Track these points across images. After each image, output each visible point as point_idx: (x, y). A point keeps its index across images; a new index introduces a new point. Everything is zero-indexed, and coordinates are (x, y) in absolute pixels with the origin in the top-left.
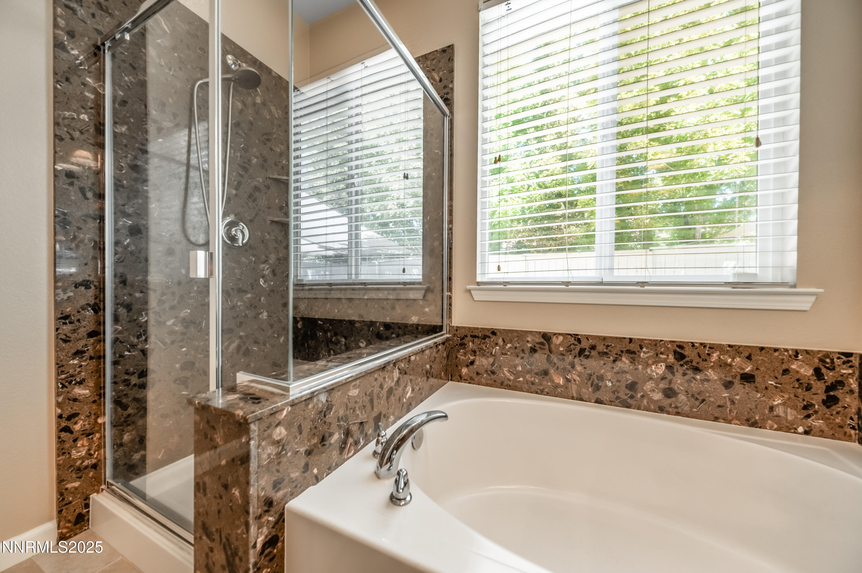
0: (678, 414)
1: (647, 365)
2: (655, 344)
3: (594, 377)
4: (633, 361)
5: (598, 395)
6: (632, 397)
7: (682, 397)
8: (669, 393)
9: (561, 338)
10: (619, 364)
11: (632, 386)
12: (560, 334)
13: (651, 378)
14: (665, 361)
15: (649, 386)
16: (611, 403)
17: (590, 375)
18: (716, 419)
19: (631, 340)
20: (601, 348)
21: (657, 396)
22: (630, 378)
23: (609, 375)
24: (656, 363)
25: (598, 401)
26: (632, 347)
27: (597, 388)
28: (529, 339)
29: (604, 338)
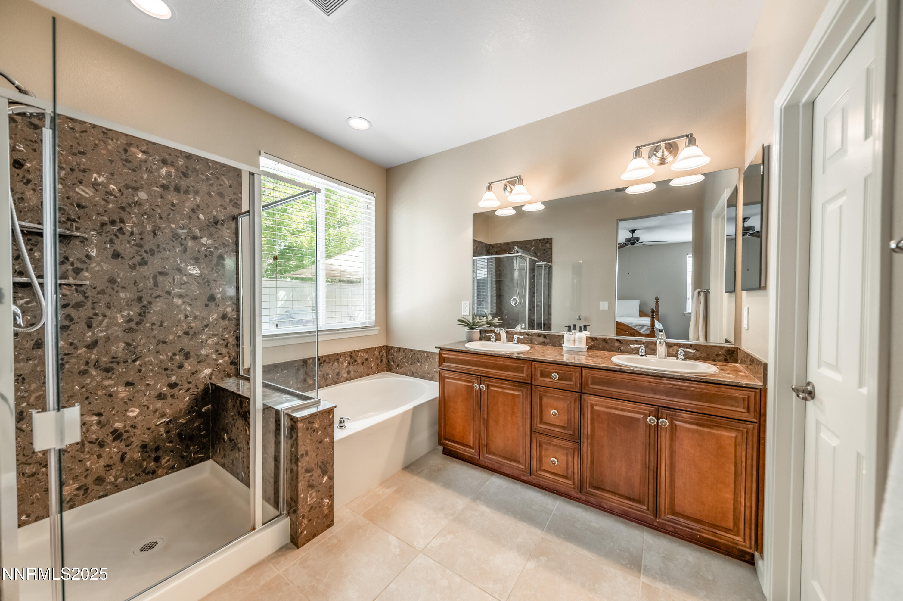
0: (351, 379)
1: (342, 364)
2: (345, 353)
3: (325, 375)
4: (338, 363)
5: (327, 383)
6: (338, 379)
7: (352, 373)
8: (349, 372)
9: (311, 360)
10: (334, 366)
11: (338, 374)
12: (311, 358)
13: (344, 369)
14: (347, 360)
15: (343, 371)
16: (331, 384)
17: (324, 375)
18: (360, 377)
19: (337, 354)
20: (327, 361)
21: (345, 375)
22: (337, 371)
23: (330, 372)
24: (345, 361)
25: (327, 386)
26: (338, 357)
27: (326, 379)
28: (296, 365)
29: (328, 356)
